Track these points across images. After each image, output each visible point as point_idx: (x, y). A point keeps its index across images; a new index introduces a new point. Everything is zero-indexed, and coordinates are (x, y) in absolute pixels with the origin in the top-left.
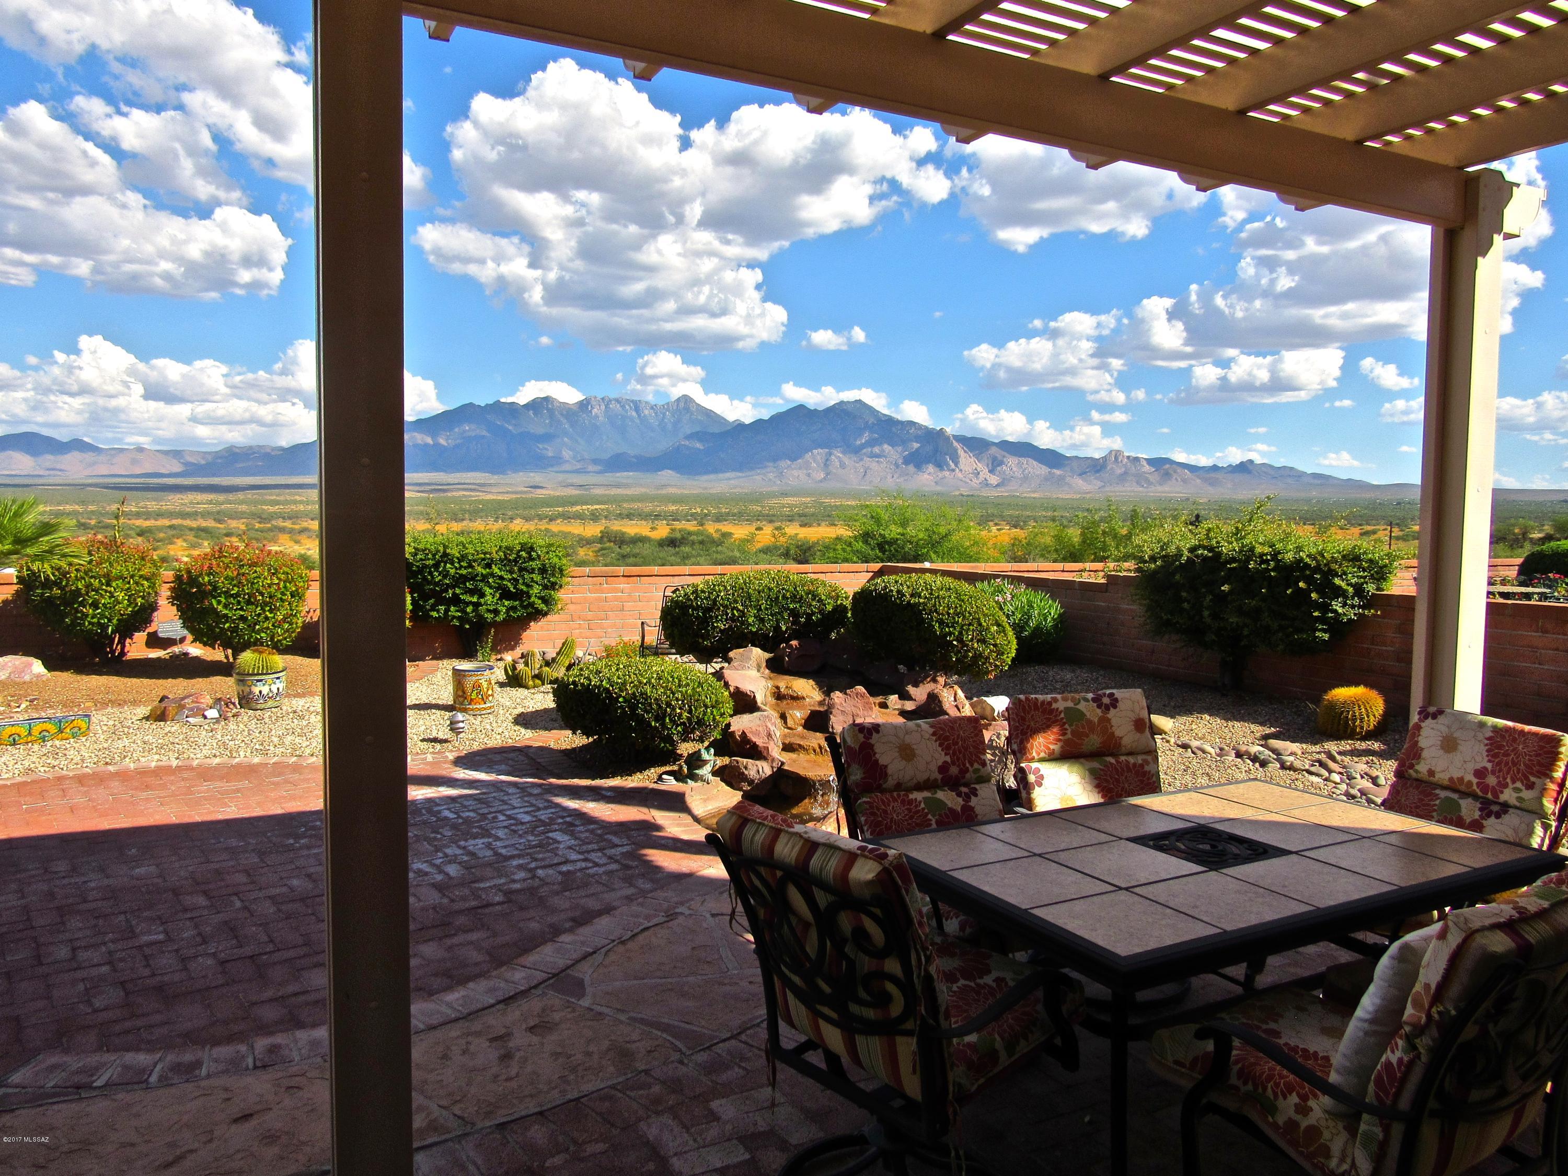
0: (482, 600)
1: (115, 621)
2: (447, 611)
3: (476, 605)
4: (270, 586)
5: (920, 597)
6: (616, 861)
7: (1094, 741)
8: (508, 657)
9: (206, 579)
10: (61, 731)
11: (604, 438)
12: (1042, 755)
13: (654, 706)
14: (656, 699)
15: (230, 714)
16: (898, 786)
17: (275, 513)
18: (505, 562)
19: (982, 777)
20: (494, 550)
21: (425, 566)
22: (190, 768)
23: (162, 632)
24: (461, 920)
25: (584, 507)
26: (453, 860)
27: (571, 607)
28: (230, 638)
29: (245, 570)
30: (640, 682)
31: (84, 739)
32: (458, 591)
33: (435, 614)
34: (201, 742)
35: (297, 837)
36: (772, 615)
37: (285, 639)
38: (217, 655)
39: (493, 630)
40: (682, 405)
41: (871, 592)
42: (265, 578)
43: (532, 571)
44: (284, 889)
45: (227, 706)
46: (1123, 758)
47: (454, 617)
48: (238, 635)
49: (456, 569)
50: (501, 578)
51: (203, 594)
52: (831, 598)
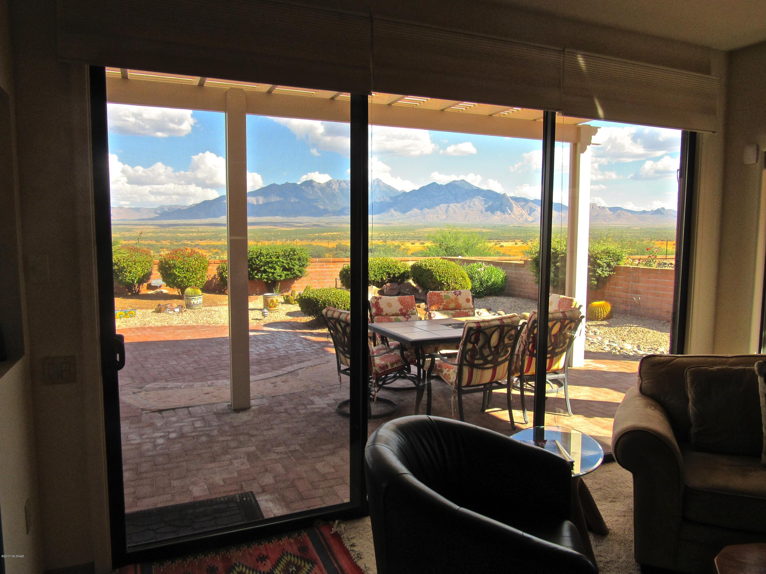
0: (275, 271)
1: (137, 279)
2: (261, 276)
3: (273, 273)
4: (195, 265)
5: (432, 267)
6: (314, 350)
7: (452, 305)
8: (286, 294)
9: (172, 262)
10: (126, 315)
11: (338, 200)
12: (436, 309)
13: (332, 304)
14: (333, 302)
15: (183, 311)
16: (387, 315)
17: (183, 237)
18: (284, 256)
19: (413, 313)
20: (280, 251)
21: (253, 258)
22: (172, 326)
23: (152, 284)
24: (264, 361)
25: (329, 233)
26: (262, 349)
27: (311, 274)
28: (180, 285)
29: (186, 258)
30: (327, 296)
31: (134, 318)
32: (266, 268)
33: (257, 277)
34: (174, 319)
35: (213, 343)
36: (379, 274)
37: (200, 285)
38: (176, 292)
39: (280, 283)
40: (376, 183)
41: (416, 265)
42: (193, 262)
43: (295, 260)
44: (210, 354)
45: (182, 308)
46: (462, 310)
47: (264, 278)
48: (183, 283)
49: (265, 259)
50: (283, 262)
51: (170, 268)
52: (403, 267)
